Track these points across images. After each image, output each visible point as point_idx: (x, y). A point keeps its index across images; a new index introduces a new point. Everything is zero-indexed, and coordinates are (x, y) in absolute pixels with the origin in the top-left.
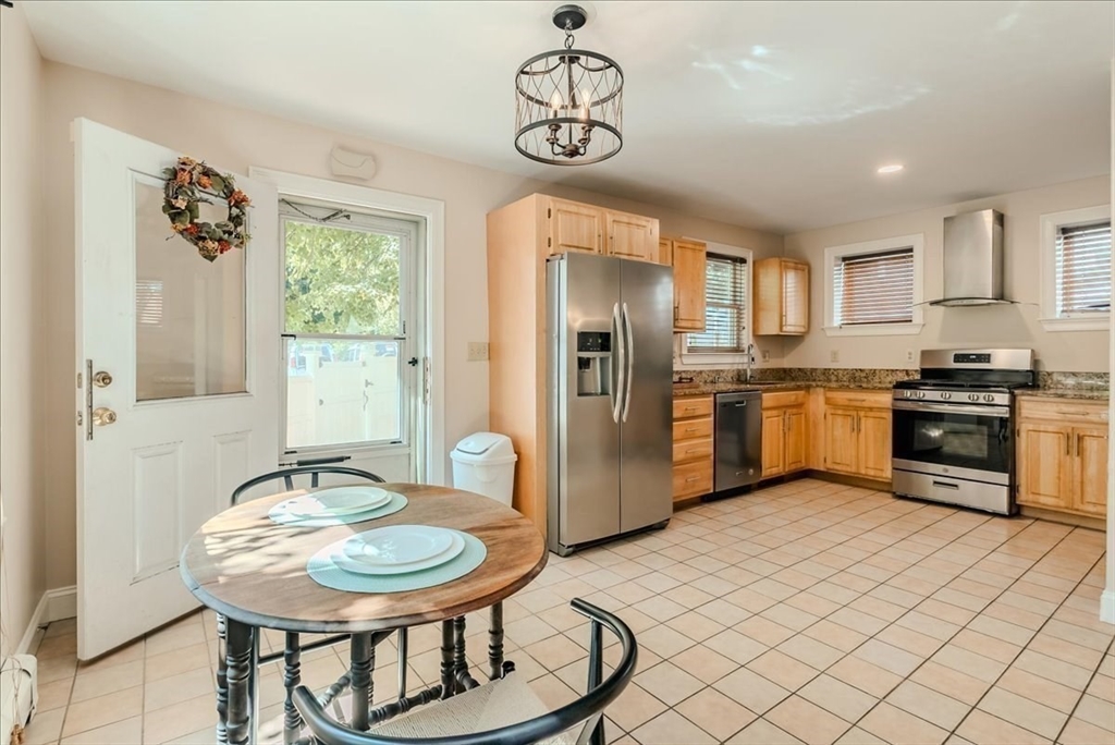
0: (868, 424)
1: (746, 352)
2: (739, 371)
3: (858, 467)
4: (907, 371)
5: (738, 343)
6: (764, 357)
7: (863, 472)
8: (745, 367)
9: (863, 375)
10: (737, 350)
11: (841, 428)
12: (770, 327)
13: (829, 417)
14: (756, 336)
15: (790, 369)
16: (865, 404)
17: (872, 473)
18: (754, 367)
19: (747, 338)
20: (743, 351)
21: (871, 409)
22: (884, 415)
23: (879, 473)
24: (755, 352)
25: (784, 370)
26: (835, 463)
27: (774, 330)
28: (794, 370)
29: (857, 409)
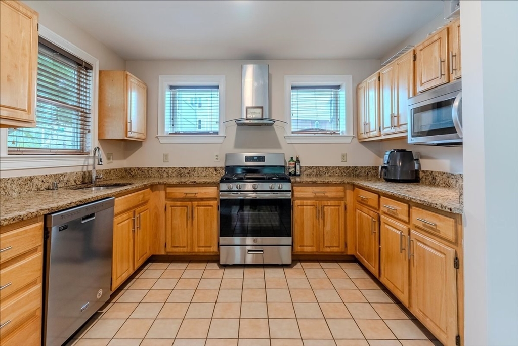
0: (200, 212)
1: (91, 155)
2: (84, 173)
3: (192, 247)
4: (215, 168)
5: (83, 145)
6: (109, 159)
7: (196, 250)
8: (90, 168)
9: (187, 171)
10: (81, 152)
11: (179, 217)
12: (115, 133)
13: (169, 209)
14: (102, 140)
15: (130, 169)
16: (199, 196)
17: (203, 250)
18: (98, 168)
19: (92, 141)
20: (88, 153)
21: (202, 199)
22: (212, 203)
23: (208, 249)
24: (102, 154)
25: (126, 170)
26: (174, 247)
27: (120, 135)
28: (134, 169)
29: (191, 200)
